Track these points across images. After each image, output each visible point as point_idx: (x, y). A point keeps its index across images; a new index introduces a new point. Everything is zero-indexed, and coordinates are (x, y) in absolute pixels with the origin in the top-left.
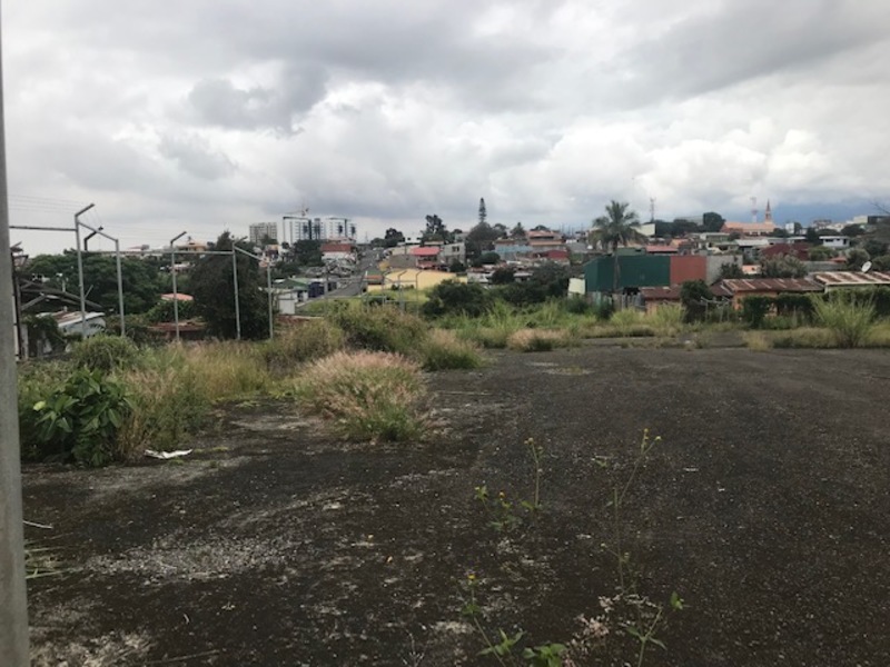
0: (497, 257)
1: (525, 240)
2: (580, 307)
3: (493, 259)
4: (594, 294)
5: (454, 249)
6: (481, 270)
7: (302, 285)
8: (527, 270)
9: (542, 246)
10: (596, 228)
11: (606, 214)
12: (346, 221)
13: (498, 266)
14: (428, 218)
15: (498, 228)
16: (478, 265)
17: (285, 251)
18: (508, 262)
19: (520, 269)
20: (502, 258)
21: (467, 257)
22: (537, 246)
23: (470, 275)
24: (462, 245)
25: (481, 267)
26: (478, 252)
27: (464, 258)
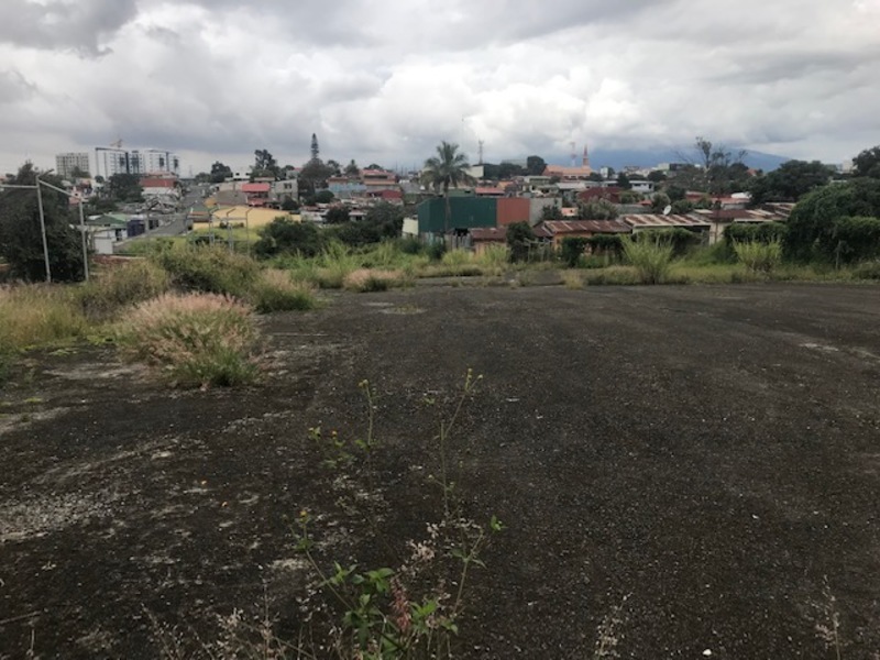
0: (331, 195)
1: (359, 178)
2: (414, 247)
3: (327, 198)
4: (427, 235)
5: (286, 186)
6: (315, 208)
7: (119, 222)
8: (361, 209)
9: (376, 185)
10: (428, 169)
11: (437, 155)
12: (167, 154)
13: (332, 205)
14: (257, 152)
15: (331, 166)
16: (311, 204)
17: (99, 185)
18: (343, 201)
19: (355, 208)
20: (336, 196)
21: (300, 194)
22: (373, 185)
23: (303, 213)
24: (294, 182)
25: (314, 205)
26: (311, 190)
27: (297, 195)
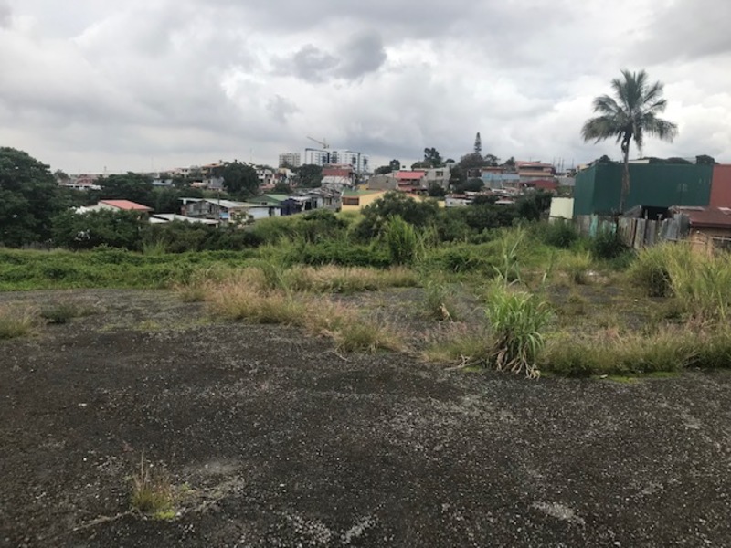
0: (482, 183)
1: (514, 170)
2: (565, 237)
3: (477, 186)
4: (587, 218)
5: (438, 173)
6: (463, 196)
7: (276, 201)
8: (511, 198)
9: (531, 176)
12: (359, 154)
13: (481, 193)
15: (489, 159)
16: (460, 192)
17: (293, 174)
18: (493, 190)
19: (505, 198)
20: (487, 185)
21: (451, 182)
22: (526, 176)
23: (449, 201)
24: (446, 170)
25: (463, 193)
26: (463, 178)
27: (447, 183)
